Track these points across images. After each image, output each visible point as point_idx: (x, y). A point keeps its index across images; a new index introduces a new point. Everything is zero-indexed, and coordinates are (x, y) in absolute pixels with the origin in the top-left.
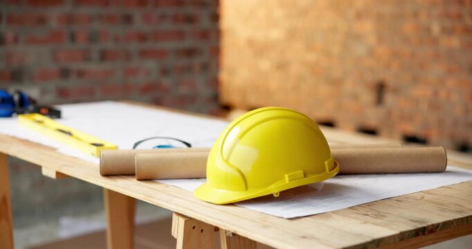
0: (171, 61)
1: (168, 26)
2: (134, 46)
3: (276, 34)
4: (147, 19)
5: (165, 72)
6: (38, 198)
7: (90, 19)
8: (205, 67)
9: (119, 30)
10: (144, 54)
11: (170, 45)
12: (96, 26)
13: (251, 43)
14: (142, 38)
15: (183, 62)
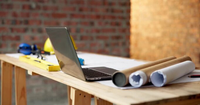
0: (110, 41)
1: (108, 27)
2: (94, 35)
3: (158, 35)
4: (100, 24)
5: (107, 45)
6: (54, 94)
7: (77, 23)
8: (124, 44)
9: (88, 28)
10: (98, 38)
11: (109, 34)
12: (79, 26)
13: (148, 38)
14: (98, 31)
15: (115, 41)
